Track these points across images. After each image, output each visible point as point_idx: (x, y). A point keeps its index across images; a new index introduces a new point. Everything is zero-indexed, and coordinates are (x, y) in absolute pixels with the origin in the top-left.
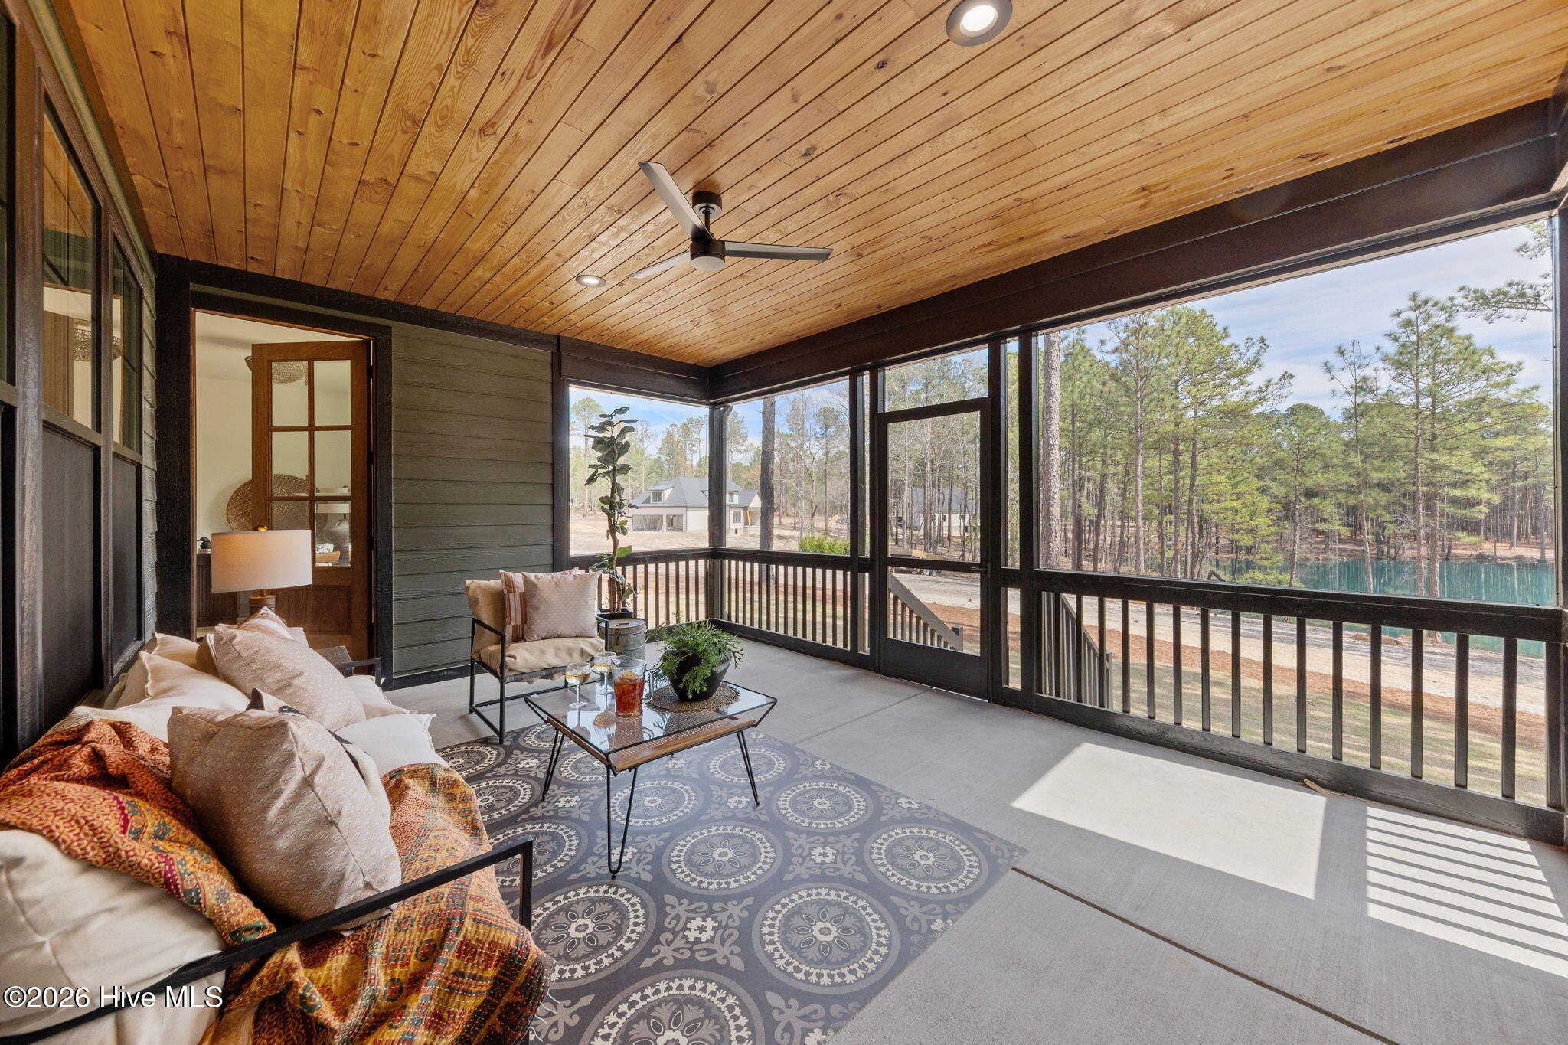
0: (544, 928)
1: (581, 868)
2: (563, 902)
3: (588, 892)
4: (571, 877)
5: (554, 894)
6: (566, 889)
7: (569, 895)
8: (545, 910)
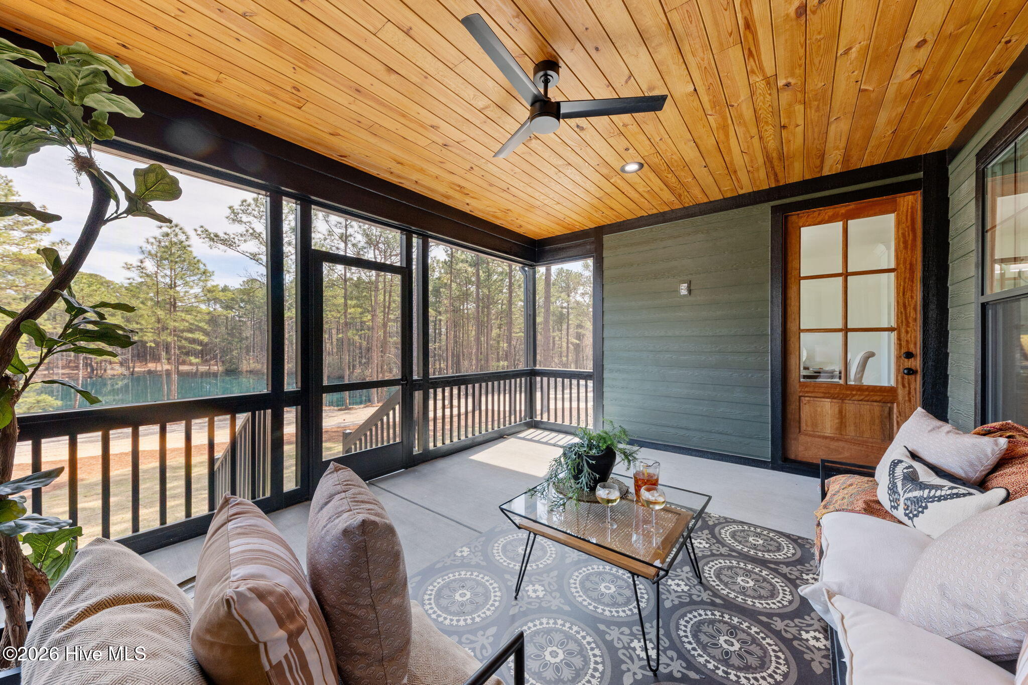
0: (763, 596)
1: (709, 600)
2: (741, 597)
3: (722, 589)
4: (721, 602)
5: (741, 604)
6: (732, 600)
7: (733, 596)
8: (754, 603)
